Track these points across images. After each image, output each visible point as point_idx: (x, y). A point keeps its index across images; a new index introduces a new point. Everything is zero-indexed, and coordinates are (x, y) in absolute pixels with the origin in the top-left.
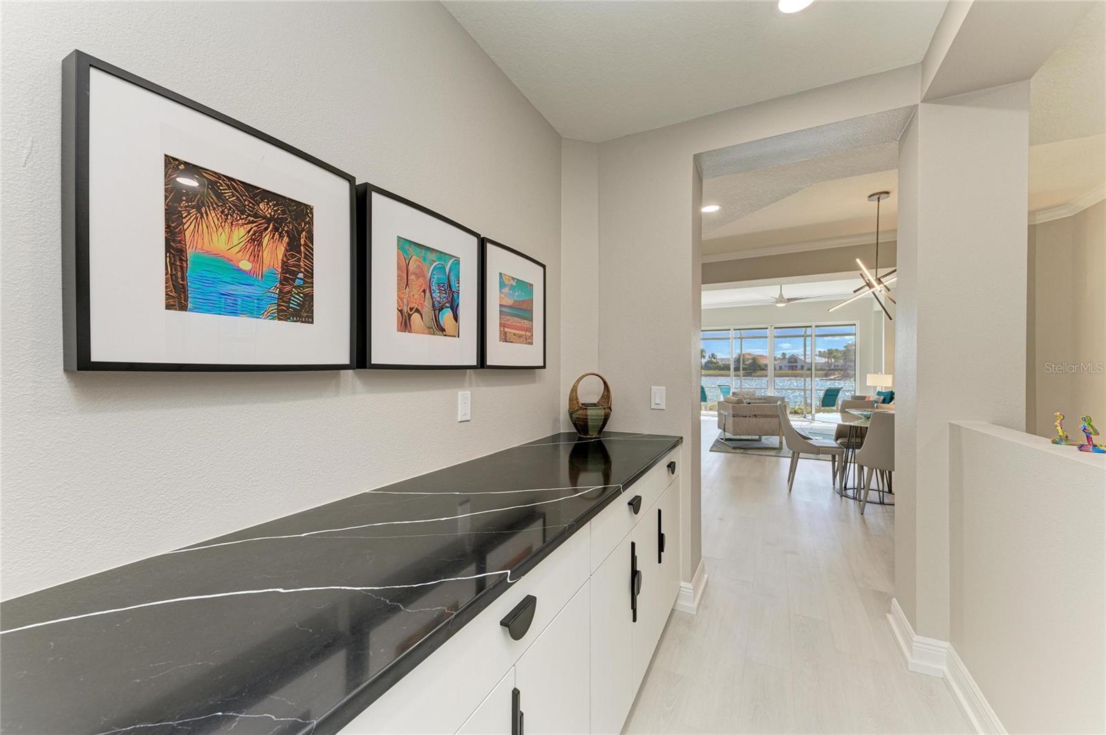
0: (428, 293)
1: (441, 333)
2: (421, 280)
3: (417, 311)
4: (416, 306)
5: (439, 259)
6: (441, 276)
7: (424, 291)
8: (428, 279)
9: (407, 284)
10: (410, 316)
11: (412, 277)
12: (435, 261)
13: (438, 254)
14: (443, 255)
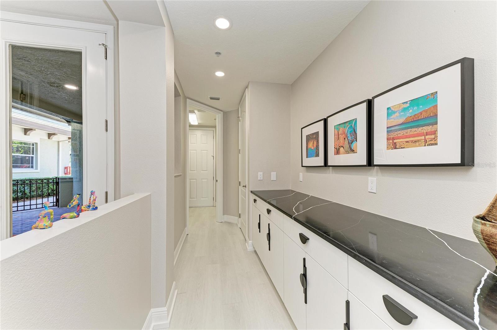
0: (346, 139)
1: (352, 152)
2: (343, 135)
3: (342, 146)
4: (341, 145)
5: (349, 124)
6: (351, 130)
7: (345, 139)
8: (346, 133)
9: (338, 139)
10: (339, 149)
11: (340, 136)
12: (348, 126)
13: (349, 122)
14: (350, 121)
